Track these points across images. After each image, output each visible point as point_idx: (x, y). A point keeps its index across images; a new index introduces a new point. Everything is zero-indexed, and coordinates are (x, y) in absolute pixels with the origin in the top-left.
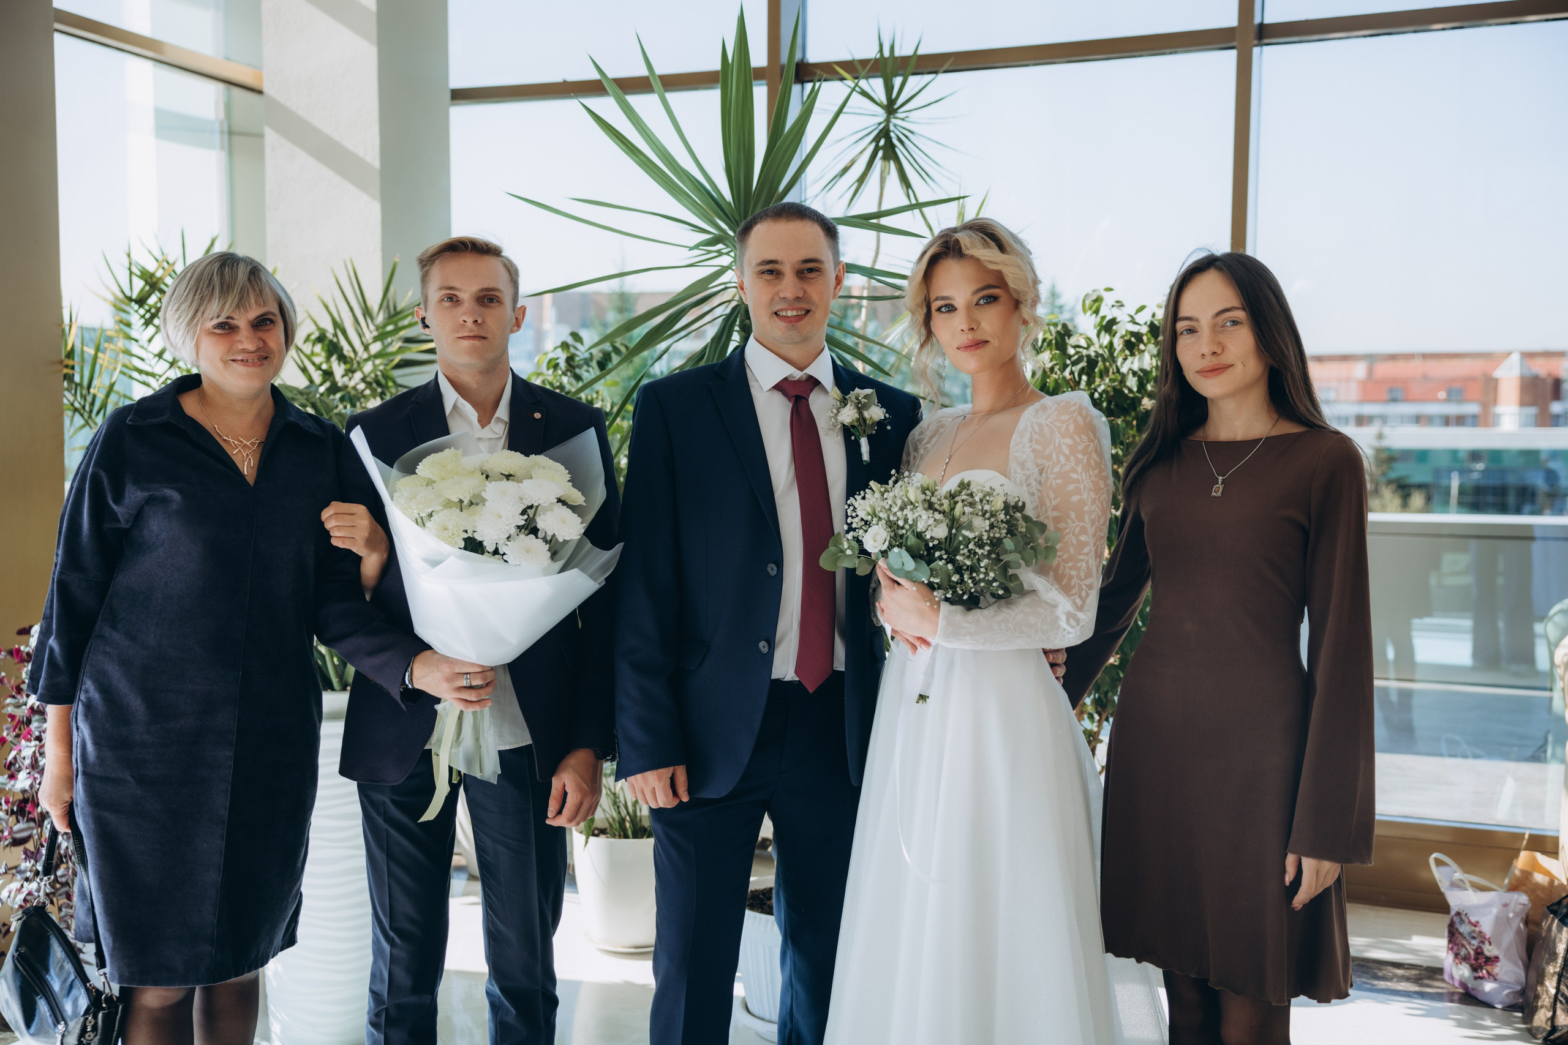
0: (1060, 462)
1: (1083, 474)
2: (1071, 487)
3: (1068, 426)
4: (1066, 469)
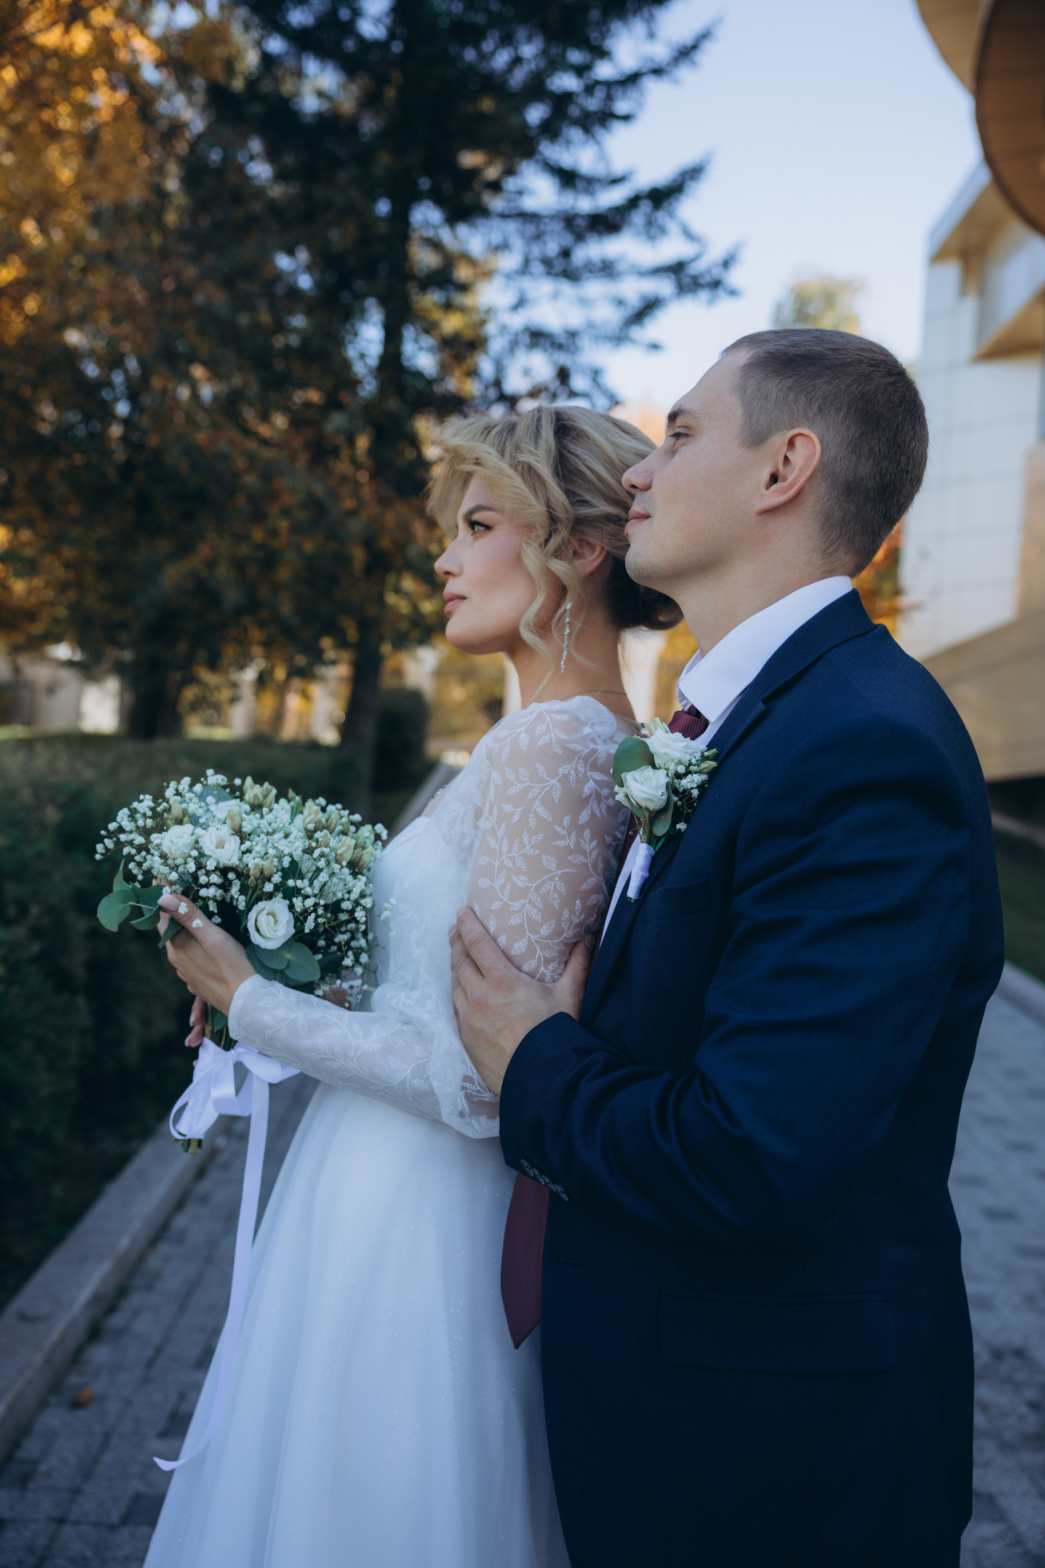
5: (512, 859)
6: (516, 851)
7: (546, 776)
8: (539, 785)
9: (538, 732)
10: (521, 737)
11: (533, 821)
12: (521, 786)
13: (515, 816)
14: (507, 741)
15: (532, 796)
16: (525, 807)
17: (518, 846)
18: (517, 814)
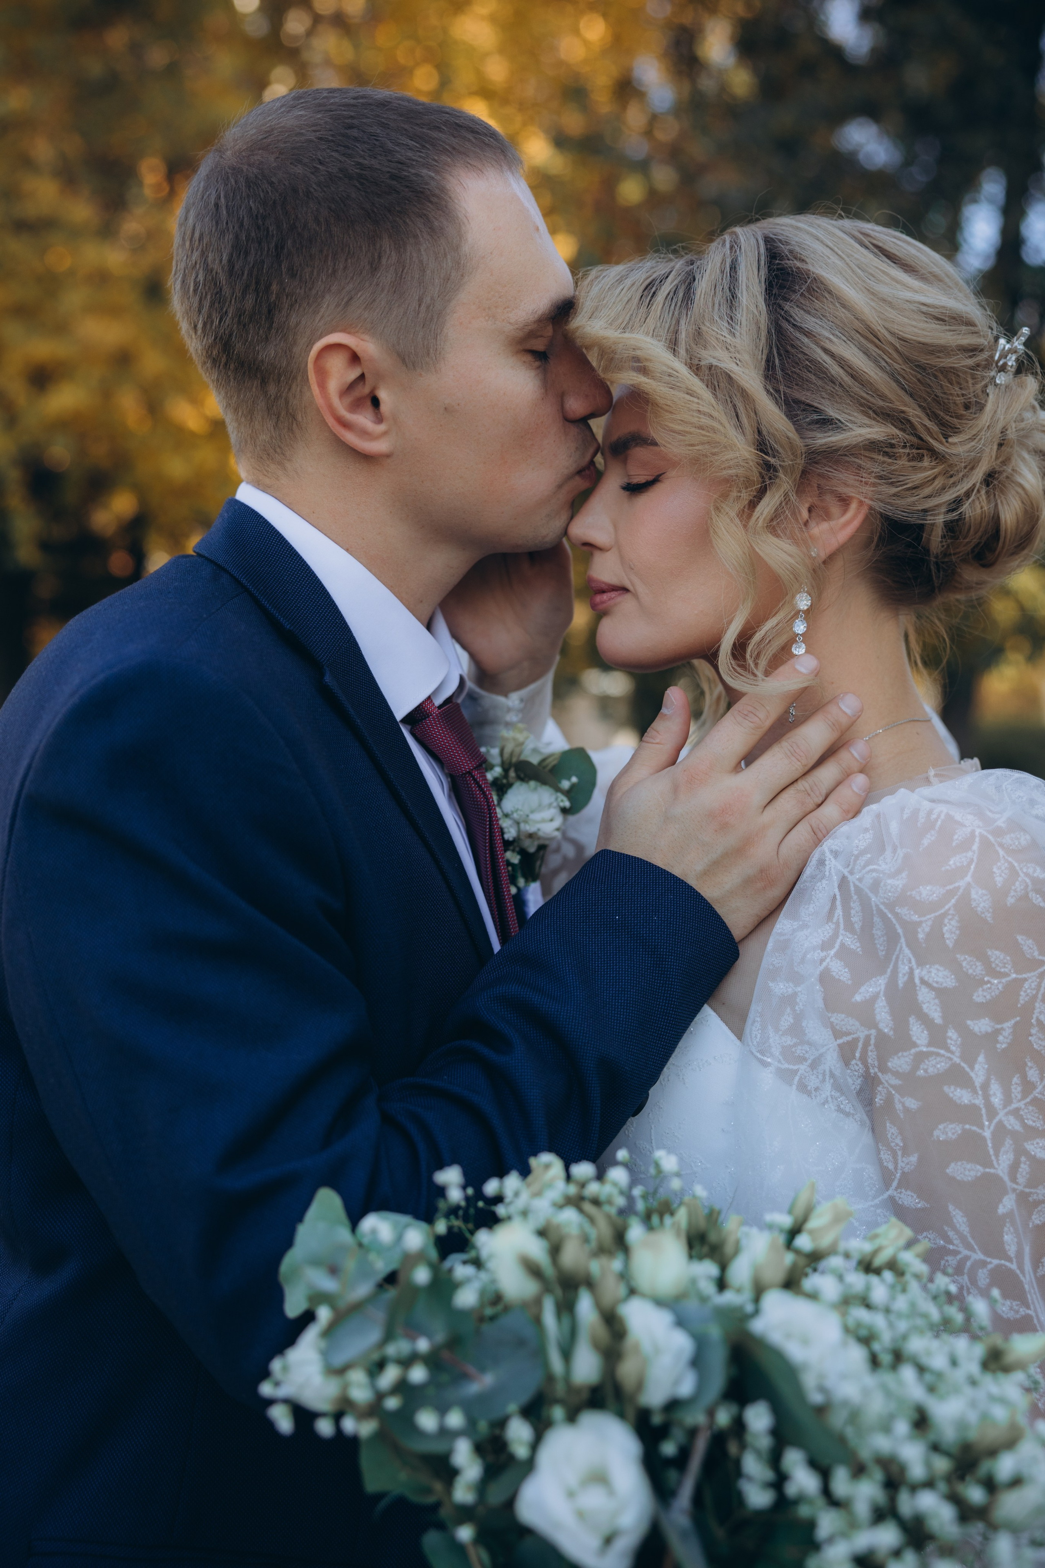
0: (915, 1045)
1: (995, 1089)
2: (947, 1131)
3: (939, 922)
4: (931, 1070)
5: (1016, 1113)
6: (1019, 1096)
7: (1040, 954)
8: (1032, 974)
9: (999, 880)
10: (974, 896)
11: (1039, 1039)
12: (999, 983)
13: (1001, 1038)
14: (947, 907)
15: (1027, 995)
16: (1018, 1018)
17: (1019, 1089)
18: (1006, 1033)
